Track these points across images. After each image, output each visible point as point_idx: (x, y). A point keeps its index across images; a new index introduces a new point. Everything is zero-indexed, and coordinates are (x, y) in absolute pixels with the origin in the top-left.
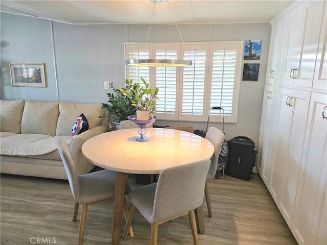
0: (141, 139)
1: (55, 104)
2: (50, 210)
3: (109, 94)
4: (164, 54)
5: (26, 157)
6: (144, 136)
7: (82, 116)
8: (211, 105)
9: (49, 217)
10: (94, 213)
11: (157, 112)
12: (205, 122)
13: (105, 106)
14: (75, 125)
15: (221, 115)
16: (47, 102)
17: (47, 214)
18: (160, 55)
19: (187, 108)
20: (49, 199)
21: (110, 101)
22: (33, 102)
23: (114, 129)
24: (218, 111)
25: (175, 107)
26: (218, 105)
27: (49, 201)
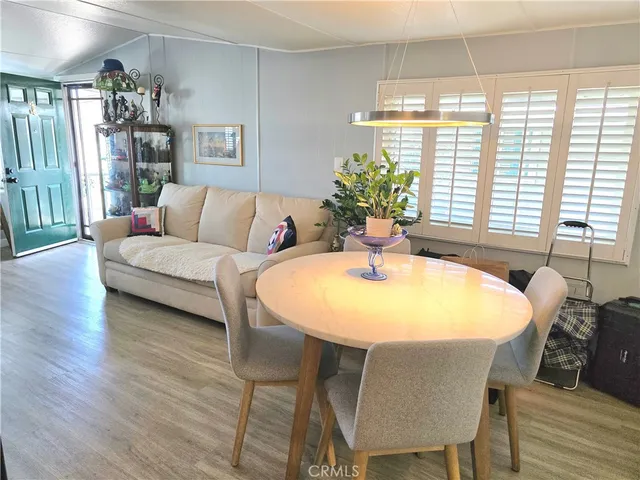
0: (372, 275)
1: (250, 196)
2: (212, 379)
3: (337, 182)
4: (457, 100)
5: (194, 282)
6: (378, 269)
7: (289, 220)
8: (562, 215)
9: (207, 391)
10: (278, 402)
11: (432, 223)
12: (543, 255)
13: (327, 204)
14: (274, 236)
15: (586, 241)
16: (238, 191)
17: (207, 384)
18: (448, 103)
19: (500, 219)
20: (214, 360)
21: (336, 196)
22: (219, 189)
23: (340, 249)
24: (578, 231)
25: (472, 215)
26: (581, 218)
27: (215, 363)
